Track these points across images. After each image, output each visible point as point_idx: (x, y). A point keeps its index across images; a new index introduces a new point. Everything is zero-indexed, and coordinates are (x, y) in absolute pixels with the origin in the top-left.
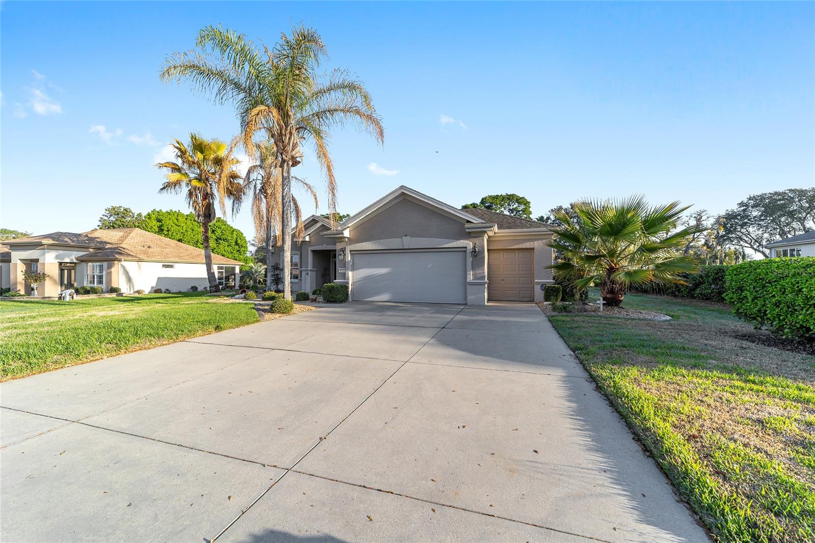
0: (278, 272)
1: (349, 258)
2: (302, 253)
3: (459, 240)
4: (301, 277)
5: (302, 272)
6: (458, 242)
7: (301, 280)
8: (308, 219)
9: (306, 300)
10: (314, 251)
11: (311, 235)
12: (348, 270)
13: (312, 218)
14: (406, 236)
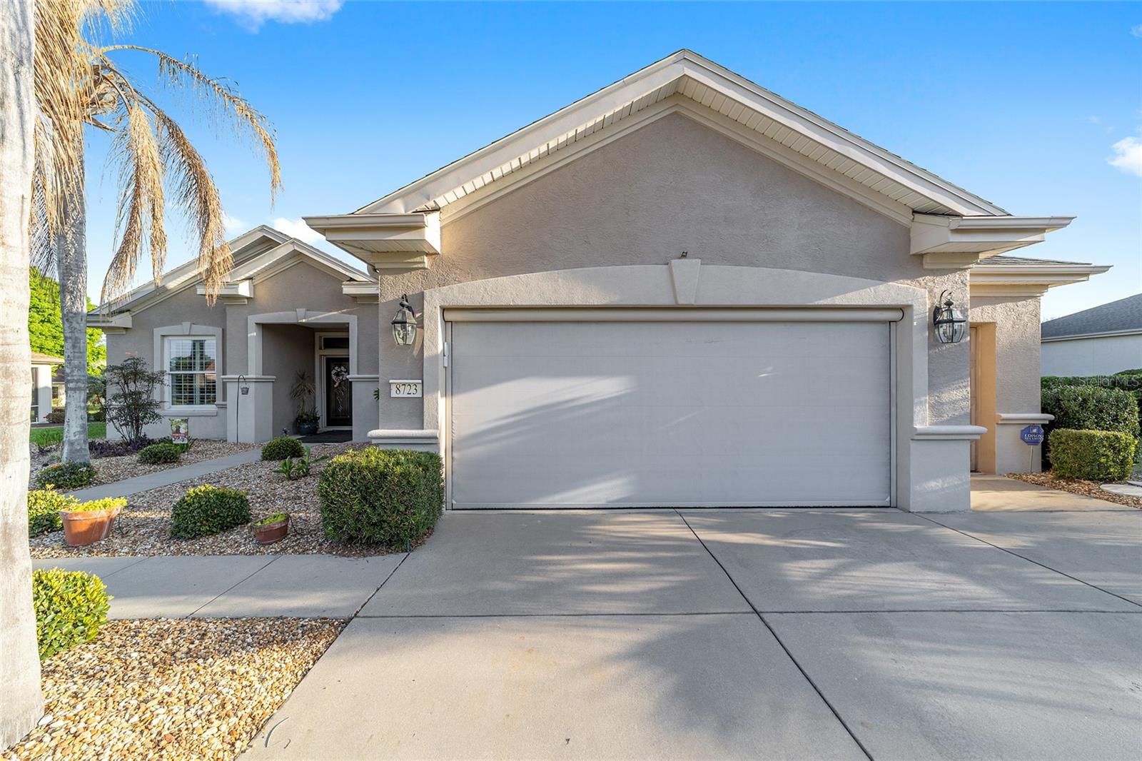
0: (140, 386)
1: (436, 341)
2: (228, 332)
3: (886, 281)
4: (224, 399)
5: (229, 385)
6: (882, 287)
7: (224, 407)
8: (245, 236)
9: (226, 527)
10: (266, 328)
11: (257, 281)
12: (435, 390)
13: (259, 235)
14: (684, 256)
